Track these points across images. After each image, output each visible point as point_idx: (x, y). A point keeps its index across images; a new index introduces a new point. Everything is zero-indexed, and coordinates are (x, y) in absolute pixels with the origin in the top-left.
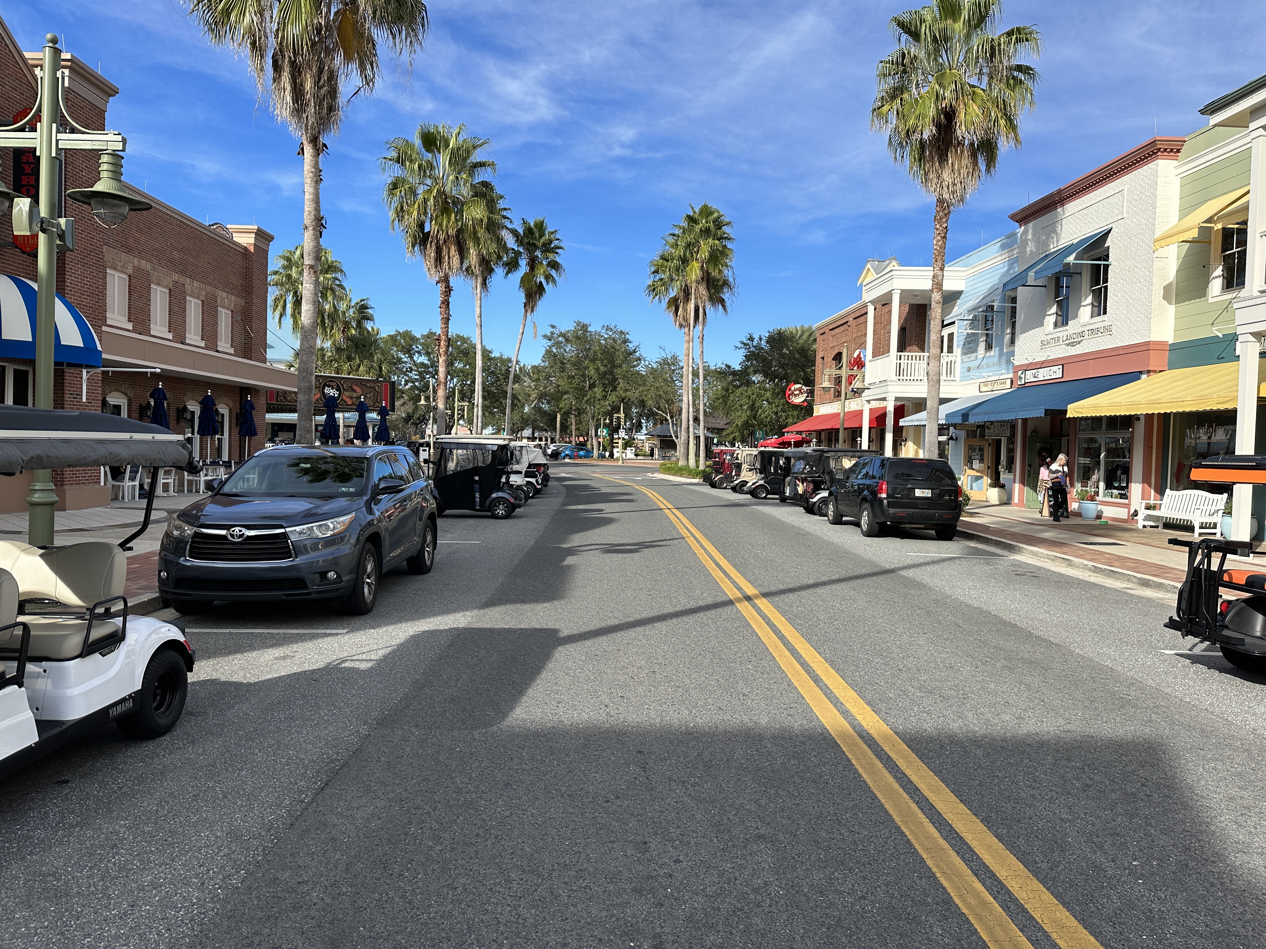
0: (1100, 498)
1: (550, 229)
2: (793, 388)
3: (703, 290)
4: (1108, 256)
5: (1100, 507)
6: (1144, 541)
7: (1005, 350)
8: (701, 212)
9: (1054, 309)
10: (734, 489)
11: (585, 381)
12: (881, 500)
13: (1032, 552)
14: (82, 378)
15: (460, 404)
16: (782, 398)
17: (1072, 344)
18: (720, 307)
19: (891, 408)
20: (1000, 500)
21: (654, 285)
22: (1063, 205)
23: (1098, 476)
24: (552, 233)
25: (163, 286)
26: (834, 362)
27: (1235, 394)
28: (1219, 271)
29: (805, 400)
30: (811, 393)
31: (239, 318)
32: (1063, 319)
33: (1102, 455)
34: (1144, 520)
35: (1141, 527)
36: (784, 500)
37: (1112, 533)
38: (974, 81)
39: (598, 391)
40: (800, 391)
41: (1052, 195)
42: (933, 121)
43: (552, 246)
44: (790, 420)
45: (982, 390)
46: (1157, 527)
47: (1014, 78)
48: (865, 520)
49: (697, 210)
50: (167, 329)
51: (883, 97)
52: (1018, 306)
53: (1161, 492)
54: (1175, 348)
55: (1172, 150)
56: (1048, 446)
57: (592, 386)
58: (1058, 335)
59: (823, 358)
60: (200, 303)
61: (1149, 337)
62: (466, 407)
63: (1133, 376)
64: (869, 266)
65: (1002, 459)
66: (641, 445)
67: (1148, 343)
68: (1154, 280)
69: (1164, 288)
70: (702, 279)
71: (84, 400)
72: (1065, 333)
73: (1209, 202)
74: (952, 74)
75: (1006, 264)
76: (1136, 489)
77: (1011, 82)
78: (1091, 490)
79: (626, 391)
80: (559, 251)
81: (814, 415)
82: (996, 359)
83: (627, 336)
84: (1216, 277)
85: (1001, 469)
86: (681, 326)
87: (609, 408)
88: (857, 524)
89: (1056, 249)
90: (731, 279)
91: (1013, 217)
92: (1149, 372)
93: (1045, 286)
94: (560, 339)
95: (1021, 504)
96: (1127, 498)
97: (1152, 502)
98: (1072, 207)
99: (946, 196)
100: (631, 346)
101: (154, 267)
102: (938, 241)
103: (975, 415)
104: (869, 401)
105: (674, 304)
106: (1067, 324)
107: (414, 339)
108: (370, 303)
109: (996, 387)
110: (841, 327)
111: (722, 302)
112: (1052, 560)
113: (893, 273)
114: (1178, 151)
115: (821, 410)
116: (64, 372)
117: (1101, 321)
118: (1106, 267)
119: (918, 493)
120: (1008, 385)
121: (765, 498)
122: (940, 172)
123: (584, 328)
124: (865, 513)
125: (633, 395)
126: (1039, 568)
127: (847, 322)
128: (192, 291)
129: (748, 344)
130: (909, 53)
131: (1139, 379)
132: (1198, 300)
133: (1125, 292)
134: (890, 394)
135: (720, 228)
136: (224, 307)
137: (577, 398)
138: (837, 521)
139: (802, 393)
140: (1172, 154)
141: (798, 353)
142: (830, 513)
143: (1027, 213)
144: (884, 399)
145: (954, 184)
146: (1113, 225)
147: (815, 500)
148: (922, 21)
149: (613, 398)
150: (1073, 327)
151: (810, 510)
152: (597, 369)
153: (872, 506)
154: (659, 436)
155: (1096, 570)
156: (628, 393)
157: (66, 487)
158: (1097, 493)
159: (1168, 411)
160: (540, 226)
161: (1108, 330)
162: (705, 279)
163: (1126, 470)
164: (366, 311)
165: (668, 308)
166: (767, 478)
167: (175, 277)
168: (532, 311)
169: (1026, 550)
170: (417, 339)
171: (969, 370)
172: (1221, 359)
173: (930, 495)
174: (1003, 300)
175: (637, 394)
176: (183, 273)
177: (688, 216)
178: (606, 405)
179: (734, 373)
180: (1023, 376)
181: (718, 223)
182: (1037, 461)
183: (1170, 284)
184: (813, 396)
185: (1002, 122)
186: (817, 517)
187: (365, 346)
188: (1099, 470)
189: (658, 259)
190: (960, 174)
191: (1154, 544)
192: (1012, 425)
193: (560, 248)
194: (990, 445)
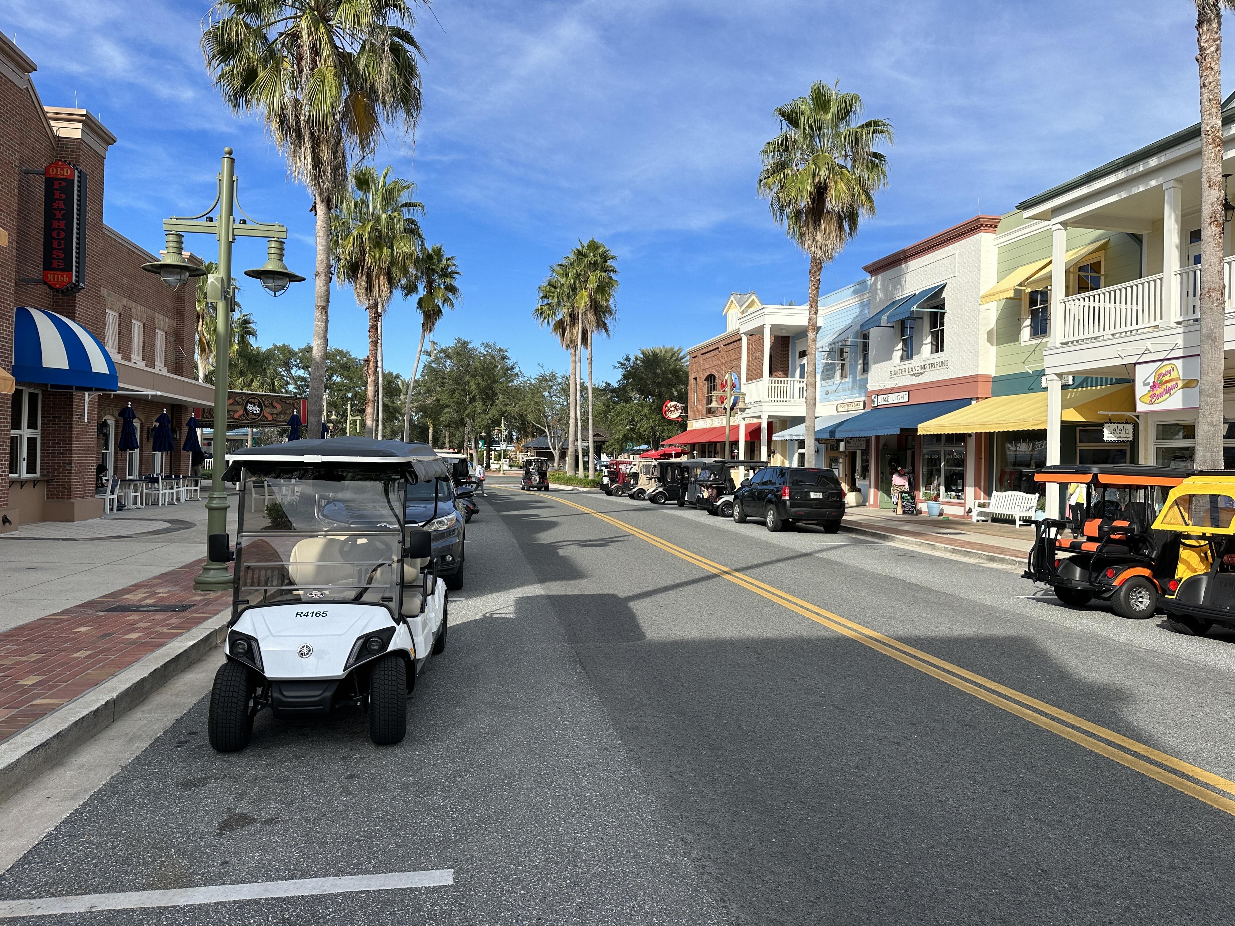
0: (942, 499)
1: (446, 255)
2: (669, 405)
3: (591, 316)
4: (943, 305)
5: (942, 506)
6: (981, 531)
7: (858, 378)
8: (589, 247)
9: (900, 346)
10: (632, 496)
11: (465, 396)
12: (784, 502)
13: (902, 540)
14: (84, 400)
15: (353, 418)
16: (658, 414)
17: (916, 375)
18: (604, 331)
19: (765, 425)
20: (857, 502)
21: (541, 309)
22: (906, 262)
23: (939, 482)
24: (449, 259)
25: (115, 311)
26: (706, 383)
27: (1045, 418)
28: (1028, 322)
29: (680, 416)
30: (685, 409)
31: (172, 339)
32: (908, 354)
33: (942, 464)
34: (977, 515)
35: (975, 521)
36: (682, 505)
37: (955, 526)
38: (841, 161)
39: (478, 405)
40: (675, 408)
41: (898, 254)
42: (810, 194)
43: (449, 270)
44: (665, 434)
45: (839, 410)
46: (987, 521)
47: (872, 162)
48: (770, 519)
49: (585, 245)
50: (117, 351)
51: (768, 170)
52: (871, 342)
53: (989, 494)
54: (996, 380)
55: (991, 226)
56: (896, 457)
57: (473, 400)
58: (905, 367)
59: (695, 379)
60: (142, 325)
61: (977, 371)
62: (358, 421)
63: (965, 402)
64: (732, 298)
65: (857, 468)
66: (514, 456)
67: (976, 376)
68: (980, 327)
69: (988, 333)
70: (591, 306)
71: (86, 421)
72: (910, 366)
73: (1020, 268)
74: (825, 157)
75: (858, 306)
76: (970, 491)
77: (870, 165)
78: (934, 492)
79: (506, 405)
80: (456, 276)
81: (688, 429)
82: (850, 385)
83: (506, 353)
84: (1026, 327)
85: (857, 477)
86: (568, 347)
87: (490, 422)
88: (764, 524)
89: (901, 297)
90: (612, 306)
91: (866, 269)
92: (977, 398)
93: (893, 327)
94: (442, 355)
95: (876, 505)
96: (962, 499)
97: (982, 501)
98: (914, 264)
99: (819, 254)
100: (509, 363)
101: (109, 293)
102: (813, 290)
103: (841, 432)
104: (744, 419)
105: (560, 326)
106: (911, 358)
107: (293, 354)
108: (253, 318)
109: (851, 408)
110: (712, 352)
111: (605, 326)
112: (920, 545)
113: (765, 310)
114: (996, 226)
115: (694, 425)
116: (73, 395)
117: (939, 357)
118: (943, 314)
119: (813, 495)
120: (862, 406)
121: (664, 503)
122: (815, 234)
123: (465, 344)
124: (771, 513)
125: (514, 409)
126: (913, 551)
127: (718, 348)
128: (137, 315)
129: (625, 364)
130: (791, 136)
131: (970, 404)
132: (1013, 343)
133: (958, 335)
134: (764, 413)
135: (606, 262)
136: (160, 329)
137: (457, 412)
138: (742, 520)
139: (677, 410)
140: (991, 229)
141: (671, 373)
142: (736, 513)
143: (878, 266)
144: (759, 417)
145: (826, 245)
146: (948, 281)
147: (719, 503)
148: (802, 113)
149: (493, 412)
150: (917, 360)
151: (714, 512)
152: (478, 385)
153: (777, 507)
154: (535, 448)
155: (954, 551)
156: (508, 408)
157: (73, 500)
158: (939, 495)
159: (992, 431)
160: (438, 252)
161: (945, 364)
162: (593, 307)
163: (961, 476)
164: (249, 325)
165: (555, 330)
166: (665, 486)
167: (125, 301)
168: (430, 331)
169: (898, 538)
170: (296, 354)
171: (827, 393)
172: (1030, 390)
173: (821, 497)
174: (856, 336)
175: (517, 409)
176: (130, 297)
177: (578, 251)
178: (486, 419)
179: (613, 391)
180: (876, 400)
181: (605, 257)
182: (888, 470)
183: (992, 330)
184: (686, 412)
185: (863, 197)
186: (720, 518)
187: (257, 361)
188: (939, 476)
189: (545, 285)
190: (830, 237)
191: (989, 533)
192: (868, 440)
193: (458, 273)
194: (846, 456)
